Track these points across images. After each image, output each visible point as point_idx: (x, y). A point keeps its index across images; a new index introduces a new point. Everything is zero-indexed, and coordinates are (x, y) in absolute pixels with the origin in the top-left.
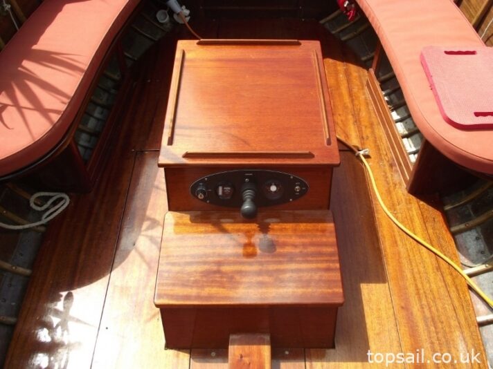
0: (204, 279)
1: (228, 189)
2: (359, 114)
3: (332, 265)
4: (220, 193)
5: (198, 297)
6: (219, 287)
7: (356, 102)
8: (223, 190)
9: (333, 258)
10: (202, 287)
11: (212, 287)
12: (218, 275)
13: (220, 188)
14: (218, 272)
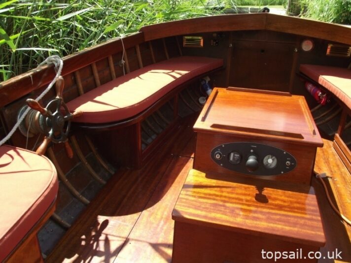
0: (212, 208)
1: (237, 155)
2: (328, 159)
3: (314, 217)
4: (231, 158)
5: (205, 217)
6: (223, 214)
7: (326, 153)
8: (234, 156)
9: (315, 213)
10: (210, 212)
11: (217, 213)
12: (223, 207)
13: (232, 155)
14: (224, 206)
